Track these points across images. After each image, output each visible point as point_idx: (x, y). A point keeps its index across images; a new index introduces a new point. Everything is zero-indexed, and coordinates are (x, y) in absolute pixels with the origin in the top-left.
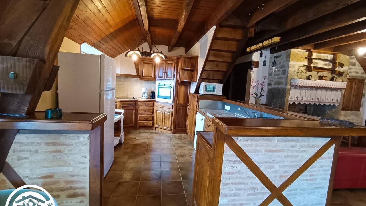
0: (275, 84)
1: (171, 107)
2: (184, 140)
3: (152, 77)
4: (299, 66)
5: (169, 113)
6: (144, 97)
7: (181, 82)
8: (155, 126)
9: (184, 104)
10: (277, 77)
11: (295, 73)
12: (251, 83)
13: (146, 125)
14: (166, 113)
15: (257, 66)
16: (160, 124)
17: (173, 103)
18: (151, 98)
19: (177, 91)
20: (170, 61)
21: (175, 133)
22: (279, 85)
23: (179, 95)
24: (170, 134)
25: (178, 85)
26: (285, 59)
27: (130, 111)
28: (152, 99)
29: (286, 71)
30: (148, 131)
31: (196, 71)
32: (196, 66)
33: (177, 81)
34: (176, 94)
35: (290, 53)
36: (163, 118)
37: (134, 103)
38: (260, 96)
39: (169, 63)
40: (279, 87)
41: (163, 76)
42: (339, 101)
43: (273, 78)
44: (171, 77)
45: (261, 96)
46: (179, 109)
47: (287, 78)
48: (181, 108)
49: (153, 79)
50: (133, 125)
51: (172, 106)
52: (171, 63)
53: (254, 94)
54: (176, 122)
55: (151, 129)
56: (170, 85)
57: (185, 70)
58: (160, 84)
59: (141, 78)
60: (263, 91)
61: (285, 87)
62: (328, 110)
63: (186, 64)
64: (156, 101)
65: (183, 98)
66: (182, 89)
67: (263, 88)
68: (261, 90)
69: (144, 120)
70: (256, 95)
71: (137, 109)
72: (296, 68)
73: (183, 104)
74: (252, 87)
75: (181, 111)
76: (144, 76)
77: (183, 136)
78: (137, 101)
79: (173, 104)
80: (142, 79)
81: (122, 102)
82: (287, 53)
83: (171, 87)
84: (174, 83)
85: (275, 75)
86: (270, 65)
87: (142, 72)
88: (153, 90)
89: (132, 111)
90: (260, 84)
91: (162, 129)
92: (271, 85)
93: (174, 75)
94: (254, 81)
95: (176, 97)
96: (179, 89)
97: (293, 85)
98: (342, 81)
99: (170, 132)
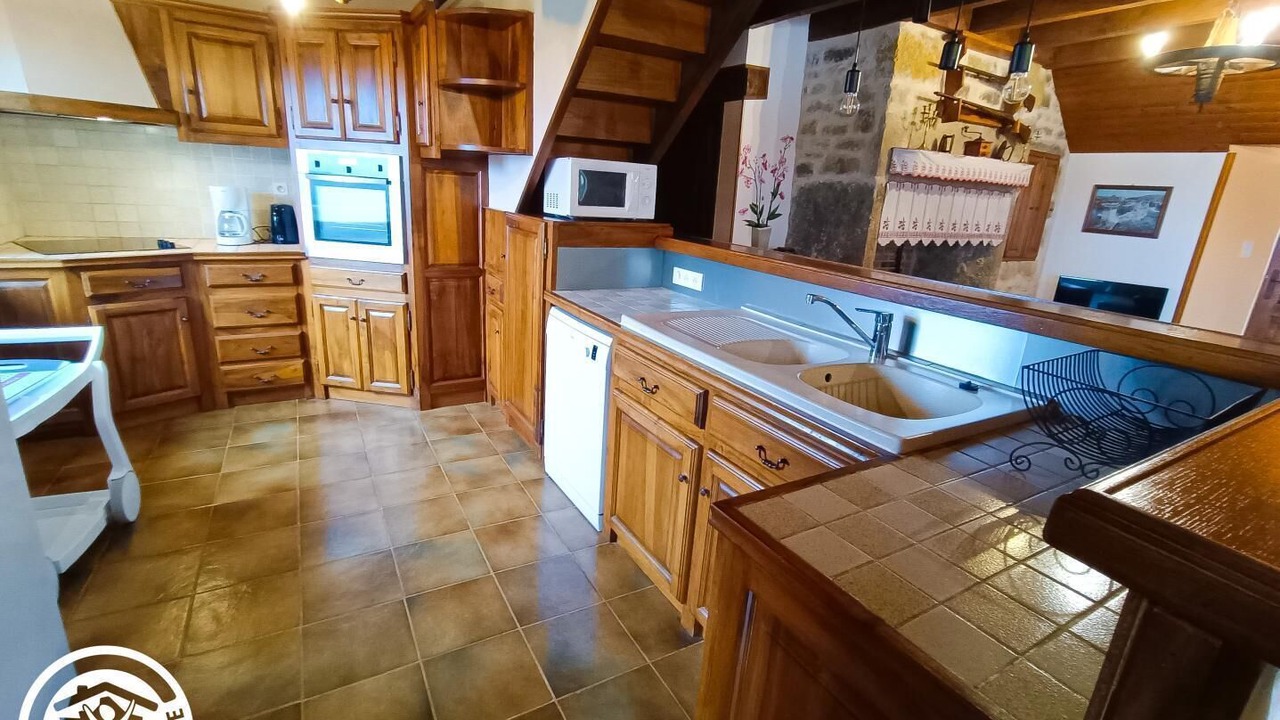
0: (827, 169)
1: (398, 286)
2: (483, 436)
3: (260, 123)
4: (919, 98)
5: (391, 315)
6: (234, 235)
7: (444, 153)
8: (321, 379)
9: (465, 265)
10: (834, 140)
11: (907, 124)
12: (741, 163)
13: (269, 382)
14: (372, 313)
15: (762, 93)
16: (346, 366)
17: (406, 261)
18: (275, 241)
19: (420, 204)
20: (365, 35)
21: (430, 402)
22: (842, 171)
23: (434, 223)
24: (407, 409)
25: (424, 170)
26: (875, 64)
27: (155, 318)
28: (284, 242)
29: (874, 116)
30: (284, 409)
31: (520, 98)
32: (522, 70)
33: (416, 147)
34: (420, 216)
35: (897, 40)
36: (364, 339)
37: (175, 271)
38: (769, 219)
39: (356, 47)
40: (845, 182)
41: (330, 119)
42: (1002, 232)
43: (818, 144)
44: (380, 129)
45: (773, 216)
46: (442, 292)
47: (878, 145)
48: (452, 283)
49: (270, 136)
50: (188, 392)
51: (405, 278)
52: (373, 48)
53: (750, 210)
54: (434, 355)
55: (301, 397)
56: (380, 168)
57: (460, 89)
58: (317, 164)
59: (196, 131)
60: (778, 196)
61: (869, 181)
62: (965, 262)
63: (464, 60)
64: (311, 253)
65: (454, 237)
66: (446, 190)
67: (779, 185)
68: (773, 194)
69: (253, 355)
70: (756, 213)
71: (201, 307)
72: (912, 103)
73: (460, 265)
74: (741, 181)
75: (452, 300)
76: (211, 119)
77: (473, 408)
78: (187, 263)
79: (410, 270)
80: (199, 136)
81: (85, 276)
82: (885, 36)
83: (389, 183)
84: (401, 158)
85: (826, 130)
86: (805, 90)
87: (195, 92)
88: (280, 196)
89: (167, 319)
90: (770, 169)
91: (362, 389)
92: (811, 172)
93: (397, 113)
94: (751, 157)
95: (419, 232)
96: (432, 189)
97: (899, 174)
98: (1020, 162)
99: (407, 402)
